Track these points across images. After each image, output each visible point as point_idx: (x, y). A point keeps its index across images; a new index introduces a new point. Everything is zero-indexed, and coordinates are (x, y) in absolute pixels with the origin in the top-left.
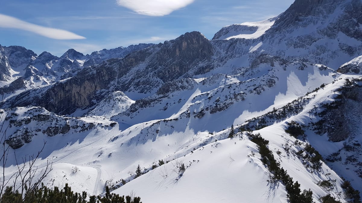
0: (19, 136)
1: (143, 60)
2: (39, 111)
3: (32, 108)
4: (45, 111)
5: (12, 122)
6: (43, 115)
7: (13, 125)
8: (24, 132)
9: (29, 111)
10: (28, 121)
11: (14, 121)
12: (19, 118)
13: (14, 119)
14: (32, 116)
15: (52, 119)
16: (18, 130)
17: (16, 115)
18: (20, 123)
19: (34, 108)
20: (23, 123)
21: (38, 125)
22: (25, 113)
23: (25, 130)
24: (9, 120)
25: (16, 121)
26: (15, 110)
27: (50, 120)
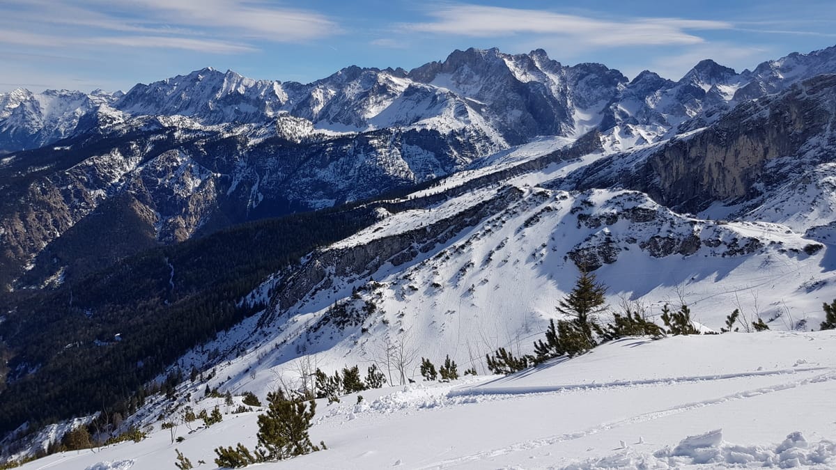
0: (594, 247)
2: (636, 200)
3: (621, 193)
4: (647, 201)
5: (581, 217)
6: (644, 210)
7: (583, 223)
8: (603, 240)
9: (615, 198)
10: (612, 219)
11: (585, 216)
12: (597, 212)
13: (586, 212)
14: (620, 209)
15: (662, 219)
16: (592, 235)
17: (590, 204)
18: (597, 223)
19: (625, 193)
20: (604, 221)
21: (631, 230)
22: (608, 202)
23: (605, 236)
24: (577, 214)
25: (589, 216)
26: (589, 195)
27: (657, 220)
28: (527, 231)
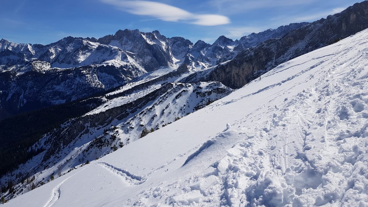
0: (204, 104)
1: (303, 39)
2: (217, 85)
3: (212, 83)
4: (222, 85)
5: (198, 93)
6: (221, 89)
7: (199, 96)
8: (207, 102)
9: (210, 85)
10: (209, 93)
11: (199, 92)
12: (203, 91)
13: (199, 91)
14: (212, 89)
15: (228, 92)
16: (203, 100)
17: (201, 88)
18: (204, 95)
19: (213, 83)
20: (207, 94)
21: (217, 97)
22: (207, 86)
23: (208, 100)
24: (196, 92)
25: (201, 92)
26: (199, 85)
27: (226, 92)
28: (177, 100)
